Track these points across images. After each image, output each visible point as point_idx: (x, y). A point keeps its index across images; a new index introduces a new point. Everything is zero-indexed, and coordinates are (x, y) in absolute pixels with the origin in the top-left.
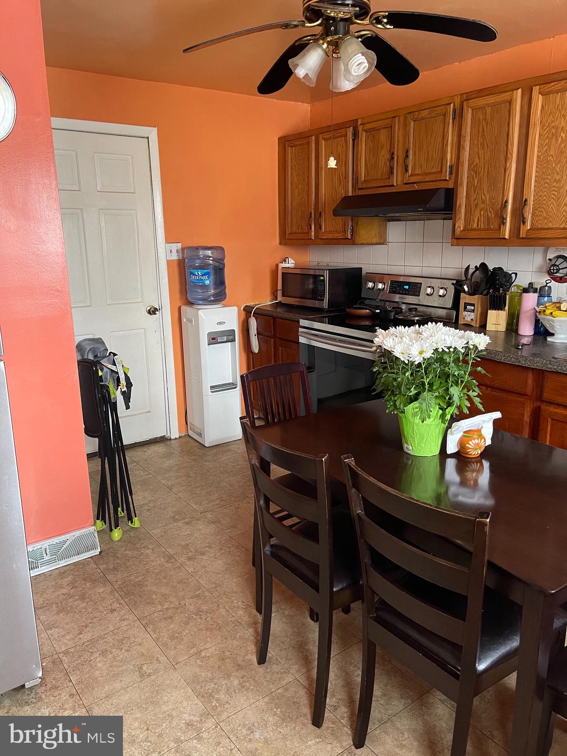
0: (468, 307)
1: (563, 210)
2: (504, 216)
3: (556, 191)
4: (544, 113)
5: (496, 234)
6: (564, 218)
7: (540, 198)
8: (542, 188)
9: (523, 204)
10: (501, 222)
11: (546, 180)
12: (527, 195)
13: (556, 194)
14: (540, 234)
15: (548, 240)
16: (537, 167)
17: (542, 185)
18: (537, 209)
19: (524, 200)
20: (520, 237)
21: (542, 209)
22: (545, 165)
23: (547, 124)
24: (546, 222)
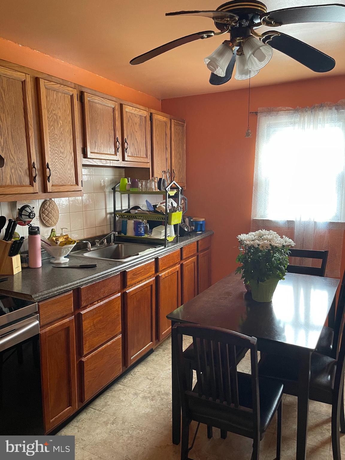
1: (68, 173)
2: (34, 175)
3: (63, 160)
4: (48, 102)
5: (31, 190)
6: (69, 178)
7: (54, 163)
8: (55, 157)
9: (46, 167)
10: (32, 180)
11: (56, 151)
12: (48, 160)
13: (63, 161)
14: (60, 189)
15: (66, 193)
16: (49, 141)
17: (54, 154)
18: (54, 171)
19: (46, 163)
20: (48, 191)
21: (57, 171)
22: (53, 140)
23: (51, 111)
24: (60, 180)
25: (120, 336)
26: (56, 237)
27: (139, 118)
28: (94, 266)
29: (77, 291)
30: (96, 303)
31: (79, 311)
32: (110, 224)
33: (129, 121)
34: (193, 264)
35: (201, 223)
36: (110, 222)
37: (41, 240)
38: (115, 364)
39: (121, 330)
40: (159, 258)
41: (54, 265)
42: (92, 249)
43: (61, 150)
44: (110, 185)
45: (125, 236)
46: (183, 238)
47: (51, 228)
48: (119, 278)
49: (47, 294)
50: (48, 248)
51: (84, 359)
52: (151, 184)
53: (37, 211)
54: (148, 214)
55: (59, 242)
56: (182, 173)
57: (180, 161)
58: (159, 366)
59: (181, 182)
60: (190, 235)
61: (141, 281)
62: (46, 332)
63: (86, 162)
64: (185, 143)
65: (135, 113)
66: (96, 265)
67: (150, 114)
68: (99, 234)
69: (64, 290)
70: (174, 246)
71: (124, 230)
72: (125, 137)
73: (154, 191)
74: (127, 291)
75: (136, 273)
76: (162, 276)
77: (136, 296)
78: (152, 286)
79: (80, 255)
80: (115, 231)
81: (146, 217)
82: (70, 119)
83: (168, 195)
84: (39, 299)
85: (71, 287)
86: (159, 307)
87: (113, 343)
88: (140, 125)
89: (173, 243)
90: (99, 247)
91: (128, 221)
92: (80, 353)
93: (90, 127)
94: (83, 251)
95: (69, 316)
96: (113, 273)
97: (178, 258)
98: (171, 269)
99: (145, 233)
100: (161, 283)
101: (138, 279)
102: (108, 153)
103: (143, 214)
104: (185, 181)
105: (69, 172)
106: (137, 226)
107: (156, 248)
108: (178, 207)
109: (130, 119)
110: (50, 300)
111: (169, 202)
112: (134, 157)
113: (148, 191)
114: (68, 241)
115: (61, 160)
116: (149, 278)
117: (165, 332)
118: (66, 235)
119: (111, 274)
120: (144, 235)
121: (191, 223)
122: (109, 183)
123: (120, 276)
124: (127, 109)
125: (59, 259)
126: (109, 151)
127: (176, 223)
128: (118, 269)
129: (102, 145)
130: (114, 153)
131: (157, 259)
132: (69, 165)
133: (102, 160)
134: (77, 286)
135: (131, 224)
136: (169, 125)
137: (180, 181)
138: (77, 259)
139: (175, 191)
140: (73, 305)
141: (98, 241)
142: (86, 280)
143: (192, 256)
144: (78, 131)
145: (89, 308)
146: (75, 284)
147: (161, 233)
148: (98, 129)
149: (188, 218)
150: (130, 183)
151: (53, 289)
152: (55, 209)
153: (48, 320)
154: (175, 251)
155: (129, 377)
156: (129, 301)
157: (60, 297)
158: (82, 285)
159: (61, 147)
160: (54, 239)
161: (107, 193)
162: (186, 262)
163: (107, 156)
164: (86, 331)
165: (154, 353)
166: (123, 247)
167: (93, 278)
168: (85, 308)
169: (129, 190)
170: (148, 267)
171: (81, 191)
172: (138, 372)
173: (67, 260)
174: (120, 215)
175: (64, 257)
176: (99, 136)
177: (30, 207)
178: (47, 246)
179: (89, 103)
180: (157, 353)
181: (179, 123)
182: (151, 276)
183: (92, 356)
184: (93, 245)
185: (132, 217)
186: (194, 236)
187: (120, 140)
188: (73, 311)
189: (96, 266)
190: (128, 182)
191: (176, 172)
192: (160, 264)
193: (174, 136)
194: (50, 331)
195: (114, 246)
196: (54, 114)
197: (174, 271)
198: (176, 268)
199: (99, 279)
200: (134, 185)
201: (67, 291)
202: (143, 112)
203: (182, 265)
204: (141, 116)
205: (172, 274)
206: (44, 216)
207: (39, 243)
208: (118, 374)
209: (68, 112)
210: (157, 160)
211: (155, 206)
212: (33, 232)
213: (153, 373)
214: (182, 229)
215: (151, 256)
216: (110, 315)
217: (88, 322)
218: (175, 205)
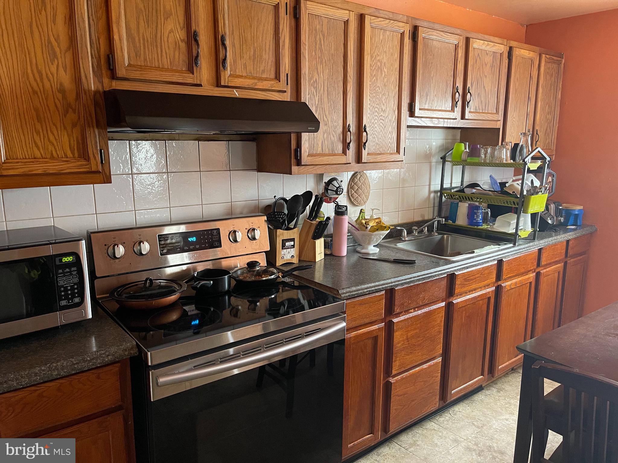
0: (287, 244)
1: (388, 138)
2: (348, 141)
3: (383, 120)
4: (372, 44)
5: (343, 159)
6: (389, 145)
7: (373, 125)
8: (374, 116)
9: (363, 130)
10: (346, 146)
11: (376, 109)
12: (366, 121)
13: (383, 122)
14: (377, 159)
15: (384, 163)
16: (370, 96)
17: (373, 113)
18: (371, 135)
19: (364, 125)
20: (363, 162)
21: (375, 135)
22: (374, 95)
23: (374, 56)
24: (378, 147)
25: (440, 359)
26: (366, 219)
27: (491, 56)
28: (412, 262)
29: (390, 292)
30: (412, 311)
31: (391, 318)
32: (434, 207)
33: (476, 62)
34: (556, 275)
35: (577, 213)
36: (434, 203)
37: (348, 223)
38: (431, 395)
39: (441, 352)
40: (504, 260)
41: (361, 255)
42: (407, 239)
43: (383, 107)
44: (439, 152)
45: (453, 224)
46: (544, 234)
47: (360, 208)
48: (444, 283)
49: (355, 291)
50: (356, 232)
51: (392, 380)
52: (500, 152)
53: (345, 186)
54: (491, 195)
55: (369, 227)
56: (550, 136)
57: (549, 117)
58: (491, 412)
59: (548, 149)
60: (555, 230)
61: (475, 290)
62: (350, 338)
63: (412, 121)
64: (559, 89)
65: (488, 48)
66: (415, 261)
67: (508, 48)
68: (418, 218)
69: (376, 289)
70: (529, 245)
71: (453, 216)
72: (469, 85)
73: (505, 162)
74: (454, 302)
75: (470, 278)
76: (506, 287)
77: (465, 309)
78: (489, 298)
79: (393, 246)
80: (439, 215)
81: (487, 200)
82: (397, 65)
83: (528, 169)
84: (346, 296)
85: (384, 286)
86: (497, 329)
87: (430, 366)
88: (492, 66)
89: (528, 241)
90: (417, 236)
91: (460, 204)
92: (388, 372)
93: (422, 74)
94: (397, 239)
95: (378, 322)
96: (438, 274)
97: (532, 263)
98: (520, 279)
99: (483, 222)
100: (503, 296)
101: (471, 286)
102: (443, 109)
103: (484, 195)
104: (554, 147)
105: (389, 136)
106: (472, 211)
107: (500, 245)
108: (541, 187)
109: (478, 58)
110: (358, 299)
111: (527, 180)
112: (479, 113)
113: (494, 161)
114: (380, 227)
115: (382, 121)
116: (487, 287)
117: (503, 365)
118: (378, 218)
119: (435, 275)
120: (482, 225)
121: (558, 212)
122: (437, 151)
123: (446, 280)
124: (476, 44)
125: (367, 248)
126: (443, 106)
127: (536, 211)
128: (444, 270)
129: (436, 99)
130: (451, 109)
131: (500, 262)
132: (390, 128)
133: (433, 119)
134: (391, 286)
135: (463, 208)
136: (537, 63)
137: (546, 146)
138: (389, 250)
139: (539, 163)
140: (384, 309)
141: (417, 228)
142: (402, 280)
143: (556, 263)
144: (406, 80)
145: (402, 316)
146: (389, 283)
147: (509, 224)
148: (432, 76)
149: (554, 203)
150: (467, 150)
151: (363, 286)
152: (366, 183)
153: (354, 323)
154: (529, 253)
155: (446, 416)
156: (456, 316)
157: (370, 296)
158: (397, 285)
159: (383, 104)
160: (364, 222)
161: (433, 164)
162: (545, 271)
163: (440, 113)
164: (397, 345)
165: (484, 391)
166: (449, 239)
167: (411, 278)
168: (398, 315)
169: (466, 161)
170: (486, 272)
171: (403, 161)
172: (460, 412)
173: (377, 250)
174: (448, 195)
175: (373, 246)
176: (432, 85)
177: (338, 180)
178: (355, 230)
179: (423, 40)
180: (488, 392)
181: (553, 59)
182: (490, 285)
183: (402, 379)
184: (409, 233)
185: (466, 199)
186: (561, 233)
187: (460, 91)
188: (383, 316)
189: (415, 263)
190: (465, 149)
191: (541, 133)
192: (504, 269)
193: (544, 79)
194: (356, 337)
195: (437, 237)
196: (378, 60)
197: (525, 282)
198: (529, 278)
199: (419, 280)
200: (474, 152)
201: (379, 290)
202: (499, 46)
203: (538, 275)
204: (494, 52)
205: (521, 285)
206: (353, 192)
207: (346, 226)
208: (433, 409)
209: (396, 55)
210: (513, 116)
211: (503, 185)
212: (340, 211)
213: (481, 419)
214: (543, 221)
215: (493, 257)
216: (428, 330)
217: (400, 333)
218: (537, 183)
